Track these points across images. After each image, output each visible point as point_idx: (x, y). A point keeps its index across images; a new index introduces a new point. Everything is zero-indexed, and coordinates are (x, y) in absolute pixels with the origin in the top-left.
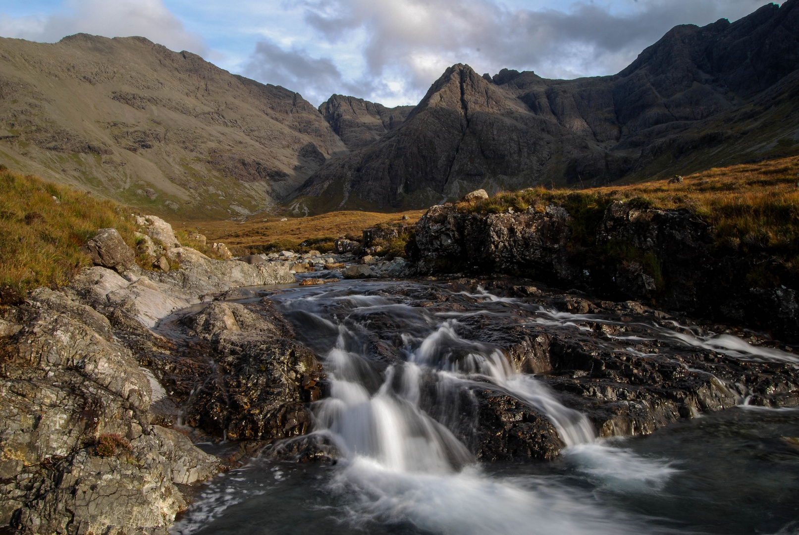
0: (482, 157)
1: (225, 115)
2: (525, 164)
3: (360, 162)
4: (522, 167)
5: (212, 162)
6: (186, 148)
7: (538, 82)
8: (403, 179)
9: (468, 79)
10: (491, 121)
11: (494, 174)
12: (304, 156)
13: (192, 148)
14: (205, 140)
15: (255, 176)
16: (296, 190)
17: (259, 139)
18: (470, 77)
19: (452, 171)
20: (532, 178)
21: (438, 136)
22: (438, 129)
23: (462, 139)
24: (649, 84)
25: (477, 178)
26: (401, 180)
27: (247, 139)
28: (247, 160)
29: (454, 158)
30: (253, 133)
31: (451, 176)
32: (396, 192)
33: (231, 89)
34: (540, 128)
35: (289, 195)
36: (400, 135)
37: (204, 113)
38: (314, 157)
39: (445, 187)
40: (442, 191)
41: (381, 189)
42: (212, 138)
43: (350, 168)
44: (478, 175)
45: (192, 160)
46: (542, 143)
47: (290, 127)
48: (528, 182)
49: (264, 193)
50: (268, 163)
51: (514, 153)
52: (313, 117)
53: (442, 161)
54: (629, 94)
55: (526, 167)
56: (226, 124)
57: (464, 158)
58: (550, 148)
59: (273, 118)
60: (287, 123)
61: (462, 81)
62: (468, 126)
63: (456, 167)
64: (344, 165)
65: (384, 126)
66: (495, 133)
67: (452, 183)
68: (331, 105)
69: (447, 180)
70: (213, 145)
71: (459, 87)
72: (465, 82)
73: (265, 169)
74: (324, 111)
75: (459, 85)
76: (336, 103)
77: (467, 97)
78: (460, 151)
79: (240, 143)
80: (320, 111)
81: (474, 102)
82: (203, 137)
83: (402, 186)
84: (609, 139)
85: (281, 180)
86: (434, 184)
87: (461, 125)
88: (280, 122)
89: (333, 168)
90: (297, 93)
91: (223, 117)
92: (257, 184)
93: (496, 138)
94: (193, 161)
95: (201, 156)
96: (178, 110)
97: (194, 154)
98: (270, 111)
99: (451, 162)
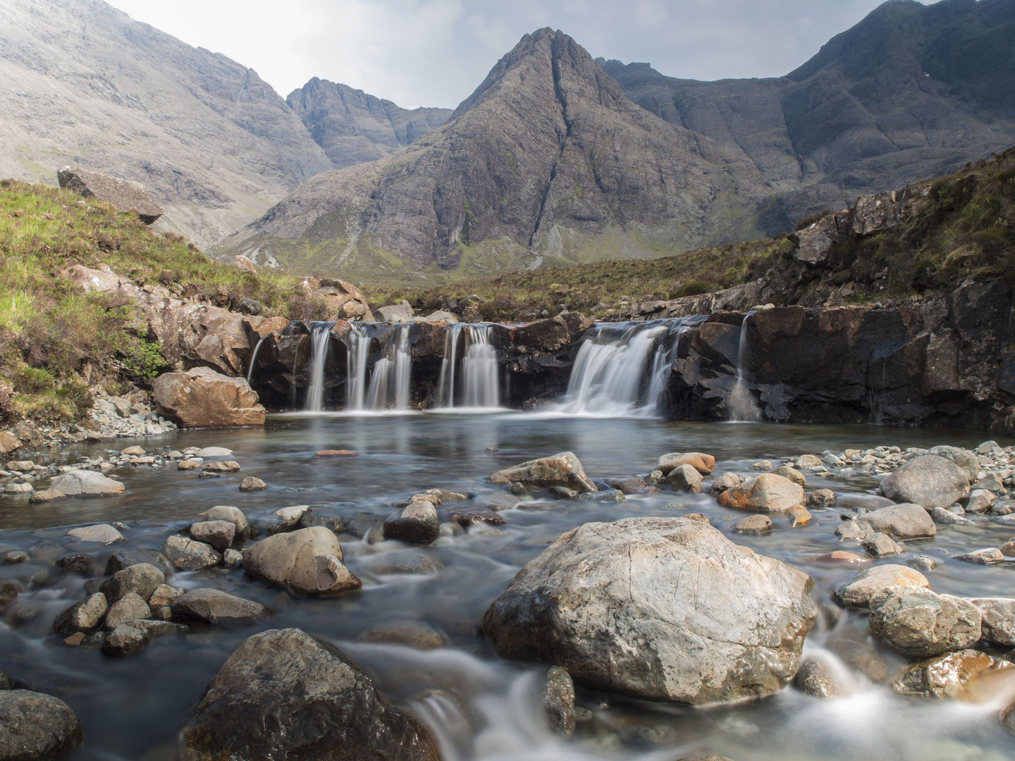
0: (598, 189)
1: (117, 85)
2: (675, 206)
3: (377, 181)
4: (670, 210)
5: (83, 160)
6: (31, 129)
7: (658, 80)
8: (460, 216)
9: (566, 53)
10: (608, 127)
11: (621, 220)
12: (261, 173)
13: (44, 129)
14: (73, 119)
15: (170, 194)
16: (250, 226)
17: (180, 134)
18: (569, 50)
19: (546, 208)
20: (691, 230)
21: (521, 145)
22: (520, 132)
23: (561, 156)
24: (845, 92)
25: (592, 224)
26: (458, 217)
27: (158, 131)
28: (155, 164)
29: (548, 188)
30: (170, 122)
31: (544, 218)
32: (448, 240)
33: (131, 43)
34: (688, 147)
35: (237, 233)
36: (454, 136)
37: (75, 74)
38: (280, 176)
39: (534, 237)
40: (530, 244)
41: (419, 233)
42: (87, 118)
43: (359, 188)
44: (593, 220)
45: (42, 151)
46: (695, 171)
47: (236, 122)
48: (686, 236)
49: (186, 227)
50: (196, 174)
51: (654, 184)
52: (279, 111)
53: (528, 189)
54: (814, 107)
55: (677, 209)
56: (116, 99)
57: (567, 187)
58: (711, 181)
59: (207, 104)
60: (232, 116)
61: (555, 57)
62: (569, 133)
63: (552, 202)
64: (346, 183)
65: (398, 138)
66: (618, 149)
67: (548, 230)
68: (308, 96)
69: (537, 226)
70: (89, 130)
71: (551, 66)
72: (559, 58)
73: (189, 183)
74: (296, 103)
75: (550, 63)
76: (318, 92)
77: (565, 83)
78: (558, 175)
79: (145, 135)
80: (289, 102)
81: (578, 94)
82: (71, 114)
83: (459, 228)
84: (786, 178)
85: (220, 207)
86: (516, 231)
87: (556, 130)
88: (220, 112)
89: (324, 188)
90: (251, 69)
91: (113, 87)
92: (173, 209)
93: (620, 156)
94: (43, 155)
95: (60, 147)
96: (23, 60)
97: (48, 141)
98: (201, 92)
99: (544, 192)
